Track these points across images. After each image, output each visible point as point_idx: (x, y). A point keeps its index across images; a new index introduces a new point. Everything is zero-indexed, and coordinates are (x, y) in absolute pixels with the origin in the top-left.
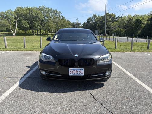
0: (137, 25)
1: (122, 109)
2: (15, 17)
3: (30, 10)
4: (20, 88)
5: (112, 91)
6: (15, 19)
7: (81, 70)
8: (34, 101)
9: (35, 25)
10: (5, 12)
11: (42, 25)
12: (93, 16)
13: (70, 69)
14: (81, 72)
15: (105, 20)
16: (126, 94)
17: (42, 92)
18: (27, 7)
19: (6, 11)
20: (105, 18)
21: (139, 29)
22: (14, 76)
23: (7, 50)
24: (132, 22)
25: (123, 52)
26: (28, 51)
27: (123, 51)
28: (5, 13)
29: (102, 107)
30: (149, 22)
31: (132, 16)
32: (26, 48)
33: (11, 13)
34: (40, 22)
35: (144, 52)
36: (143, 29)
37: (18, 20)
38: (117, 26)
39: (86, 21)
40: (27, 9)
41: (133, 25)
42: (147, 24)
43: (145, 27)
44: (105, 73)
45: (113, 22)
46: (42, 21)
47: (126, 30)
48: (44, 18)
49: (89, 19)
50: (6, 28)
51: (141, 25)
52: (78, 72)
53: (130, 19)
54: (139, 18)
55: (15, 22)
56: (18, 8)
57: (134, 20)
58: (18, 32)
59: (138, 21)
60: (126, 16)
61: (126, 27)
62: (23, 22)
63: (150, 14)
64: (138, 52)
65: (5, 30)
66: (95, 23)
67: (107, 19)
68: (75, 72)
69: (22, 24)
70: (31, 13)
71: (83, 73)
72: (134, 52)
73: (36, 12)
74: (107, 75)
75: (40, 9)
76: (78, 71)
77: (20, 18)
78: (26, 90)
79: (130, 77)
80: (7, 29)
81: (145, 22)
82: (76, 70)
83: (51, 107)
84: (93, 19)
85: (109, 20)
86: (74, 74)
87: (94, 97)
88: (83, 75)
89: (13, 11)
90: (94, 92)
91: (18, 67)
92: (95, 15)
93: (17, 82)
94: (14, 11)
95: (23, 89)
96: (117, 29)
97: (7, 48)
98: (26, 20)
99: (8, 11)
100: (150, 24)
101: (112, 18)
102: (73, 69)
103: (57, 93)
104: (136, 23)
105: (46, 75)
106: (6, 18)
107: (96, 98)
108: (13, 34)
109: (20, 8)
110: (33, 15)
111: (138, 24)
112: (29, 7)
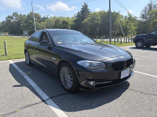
12: (14, 15)
39: (5, 20)
43: (71, 28)
45: (40, 22)
49: (9, 17)
51: (68, 26)
54: (65, 20)
57: (61, 21)
60: (53, 17)
66: (18, 23)
71: (129, 73)
81: (71, 24)
82: (125, 72)
84: (14, 17)
86: (124, 76)
92: (16, 13)
101: (37, 18)
104: (63, 24)
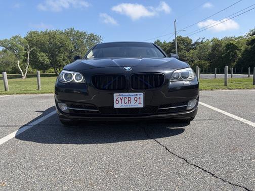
0: (229, 53)
1: (230, 165)
2: (26, 47)
3: (51, 35)
4: (16, 139)
5: (201, 139)
6: (25, 50)
7: (138, 97)
8: (40, 159)
9: (58, 59)
10: (9, 39)
11: (70, 59)
12: (155, 43)
13: (115, 95)
14: (138, 100)
15: (175, 48)
16: (232, 142)
17: (60, 145)
18: (46, 31)
19: (11, 37)
20: (175, 45)
21: (233, 60)
22: (10, 124)
23: (7, 94)
24: (221, 49)
25: (212, 90)
26: (44, 93)
27: (210, 88)
28: (9, 41)
29: (186, 164)
30: (250, 47)
31: (220, 39)
32: (40, 89)
33: (20, 41)
34: (67, 54)
35: (248, 89)
36: (240, 59)
37: (30, 52)
38: (195, 56)
40: (45, 34)
41: (223, 54)
42: (246, 50)
43: (242, 55)
44: (186, 103)
45: (188, 51)
46: (71, 52)
47: (211, 63)
48: (73, 48)
50: (11, 67)
51: (236, 53)
52: (133, 101)
53: (217, 45)
54: (231, 42)
55: (26, 55)
56: (31, 34)
57: (224, 45)
58: (32, 73)
59: (231, 47)
60: (210, 40)
61: (211, 57)
62: (39, 54)
63: (249, 34)
64: (238, 89)
65: (10, 70)
67: (178, 47)
68: (126, 100)
69: (38, 59)
70: (52, 40)
71: (142, 101)
72: (230, 89)
73: (61, 39)
74: (190, 108)
75: (67, 34)
76: (133, 98)
77: (35, 48)
78: (28, 143)
79: (233, 118)
80: (13, 68)
81: (243, 48)
82: (127, 97)
83: (75, 167)
85: (182, 47)
86: (123, 104)
87: (167, 149)
88: (141, 106)
89: (23, 38)
90: (166, 141)
91: (22, 112)
92: (158, 41)
93: (13, 131)
94: (25, 38)
95: (22, 141)
96: (196, 62)
97: (8, 90)
98: (45, 51)
99: (15, 38)
100: (251, 51)
101: (186, 44)
102: (122, 95)
103: (91, 145)
104: (227, 50)
105: (68, 112)
106: (11, 48)
107: (170, 150)
108: (23, 75)
109: (34, 33)
110: (56, 44)
111: (231, 51)
112: (48, 31)
